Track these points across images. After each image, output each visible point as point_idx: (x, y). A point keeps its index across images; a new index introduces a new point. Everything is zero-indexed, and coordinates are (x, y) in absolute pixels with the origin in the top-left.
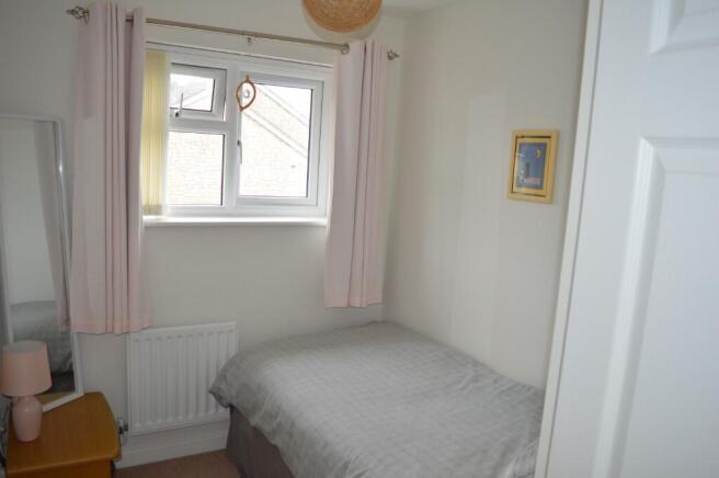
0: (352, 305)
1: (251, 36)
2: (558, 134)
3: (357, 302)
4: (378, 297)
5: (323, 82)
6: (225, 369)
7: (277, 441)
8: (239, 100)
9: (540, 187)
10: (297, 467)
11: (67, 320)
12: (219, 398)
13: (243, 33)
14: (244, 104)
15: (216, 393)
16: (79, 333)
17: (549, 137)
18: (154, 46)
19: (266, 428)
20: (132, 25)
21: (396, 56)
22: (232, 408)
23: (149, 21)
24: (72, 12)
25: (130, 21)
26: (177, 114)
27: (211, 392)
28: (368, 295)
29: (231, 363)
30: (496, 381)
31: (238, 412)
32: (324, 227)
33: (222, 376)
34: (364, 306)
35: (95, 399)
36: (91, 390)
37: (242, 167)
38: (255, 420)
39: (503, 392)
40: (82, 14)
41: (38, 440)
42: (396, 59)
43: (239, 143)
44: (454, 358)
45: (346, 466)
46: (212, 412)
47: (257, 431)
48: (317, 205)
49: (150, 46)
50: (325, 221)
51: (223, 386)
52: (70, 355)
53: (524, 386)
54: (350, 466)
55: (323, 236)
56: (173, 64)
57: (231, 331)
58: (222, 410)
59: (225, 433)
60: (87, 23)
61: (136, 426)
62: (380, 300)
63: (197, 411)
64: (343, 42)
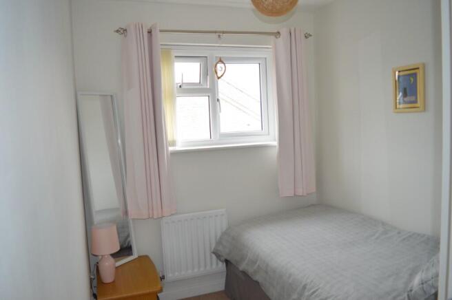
0: (297, 194)
1: (220, 33)
2: (424, 65)
3: (300, 192)
4: (313, 188)
5: (266, 59)
6: (221, 238)
7: (257, 278)
8: (216, 73)
9: (416, 102)
10: (272, 292)
11: (126, 213)
12: (218, 256)
13: (216, 32)
14: (219, 75)
15: (217, 254)
16: (133, 219)
17: (418, 68)
18: (165, 47)
19: (250, 270)
20: (151, 35)
21: (311, 35)
22: (227, 262)
23: (161, 31)
24: (117, 31)
25: (150, 32)
26: (180, 86)
27: (214, 253)
28: (306, 187)
29: (224, 234)
30: (399, 233)
31: (231, 263)
32: (275, 146)
33: (219, 243)
34: (305, 194)
35: (144, 259)
36: (141, 254)
37: (221, 114)
38: (242, 267)
39: (404, 239)
40: (123, 31)
41: (114, 282)
42: (310, 38)
43: (218, 100)
44: (368, 221)
45: (304, 287)
46: (214, 266)
47: (244, 273)
48: (269, 134)
49: (163, 47)
50: (276, 143)
51: (220, 248)
52: (128, 236)
53: (419, 235)
54: (308, 287)
55: (274, 153)
56: (176, 57)
57: (222, 215)
58: (220, 264)
59: (223, 280)
60: (125, 36)
61: (170, 276)
62: (314, 190)
63: (205, 266)
64: (276, 31)
